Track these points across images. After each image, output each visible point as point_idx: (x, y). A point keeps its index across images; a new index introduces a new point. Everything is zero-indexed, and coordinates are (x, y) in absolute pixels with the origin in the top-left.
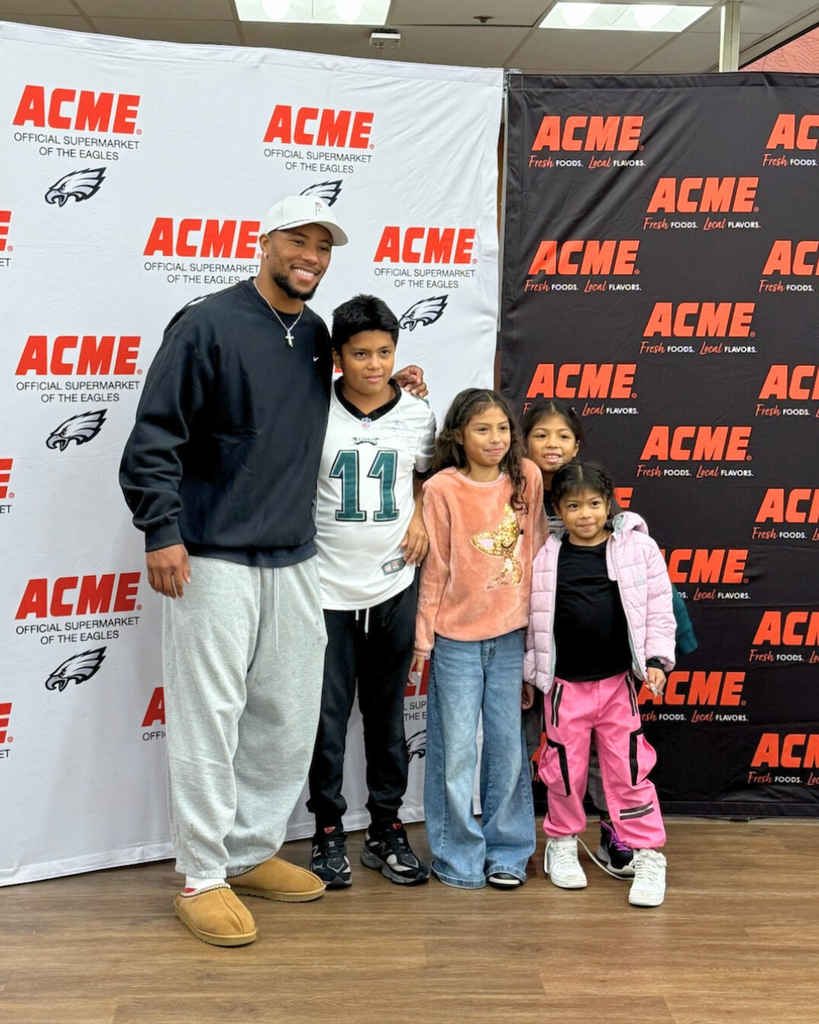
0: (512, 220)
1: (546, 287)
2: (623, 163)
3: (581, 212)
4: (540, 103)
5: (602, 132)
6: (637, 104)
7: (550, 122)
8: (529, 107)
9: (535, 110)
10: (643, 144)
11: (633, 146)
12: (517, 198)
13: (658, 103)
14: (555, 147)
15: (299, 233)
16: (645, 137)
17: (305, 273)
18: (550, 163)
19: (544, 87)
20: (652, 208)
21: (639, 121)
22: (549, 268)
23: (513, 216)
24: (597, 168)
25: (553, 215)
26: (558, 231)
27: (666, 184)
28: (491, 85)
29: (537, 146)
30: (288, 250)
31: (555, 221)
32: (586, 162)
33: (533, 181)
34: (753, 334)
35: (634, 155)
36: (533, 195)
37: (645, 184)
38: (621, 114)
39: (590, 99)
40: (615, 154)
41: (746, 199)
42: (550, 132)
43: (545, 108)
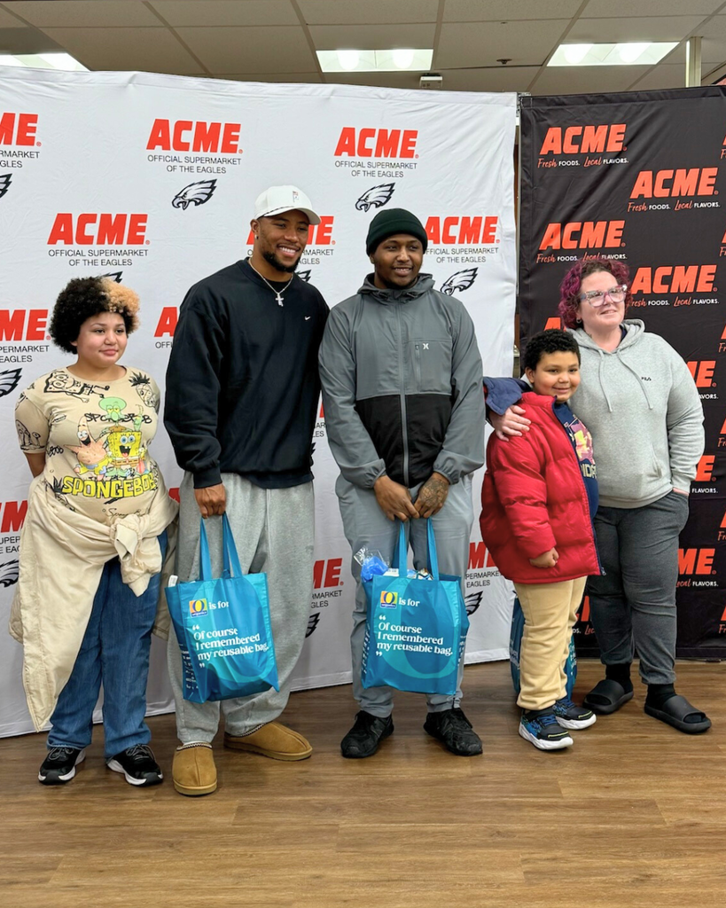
0: (526, 208)
1: (553, 259)
2: (611, 161)
3: (579, 200)
4: (546, 118)
5: (594, 138)
6: (621, 115)
7: (554, 133)
8: (537, 121)
9: (541, 123)
10: (626, 146)
11: (618, 147)
12: (529, 191)
13: (637, 113)
14: (557, 151)
15: (281, 219)
16: (627, 140)
17: (289, 250)
18: (554, 164)
19: (548, 105)
20: (634, 195)
21: (623, 128)
22: (555, 244)
23: (526, 205)
24: (591, 166)
25: (557, 203)
26: (562, 215)
27: (645, 176)
28: (507, 106)
29: (544, 151)
30: (275, 232)
31: (560, 208)
32: (582, 162)
33: (541, 179)
34: (715, 289)
35: (619, 155)
36: (541, 189)
37: (629, 176)
38: (609, 124)
39: (584, 113)
40: (605, 154)
41: (708, 185)
42: (554, 140)
43: (549, 122)
